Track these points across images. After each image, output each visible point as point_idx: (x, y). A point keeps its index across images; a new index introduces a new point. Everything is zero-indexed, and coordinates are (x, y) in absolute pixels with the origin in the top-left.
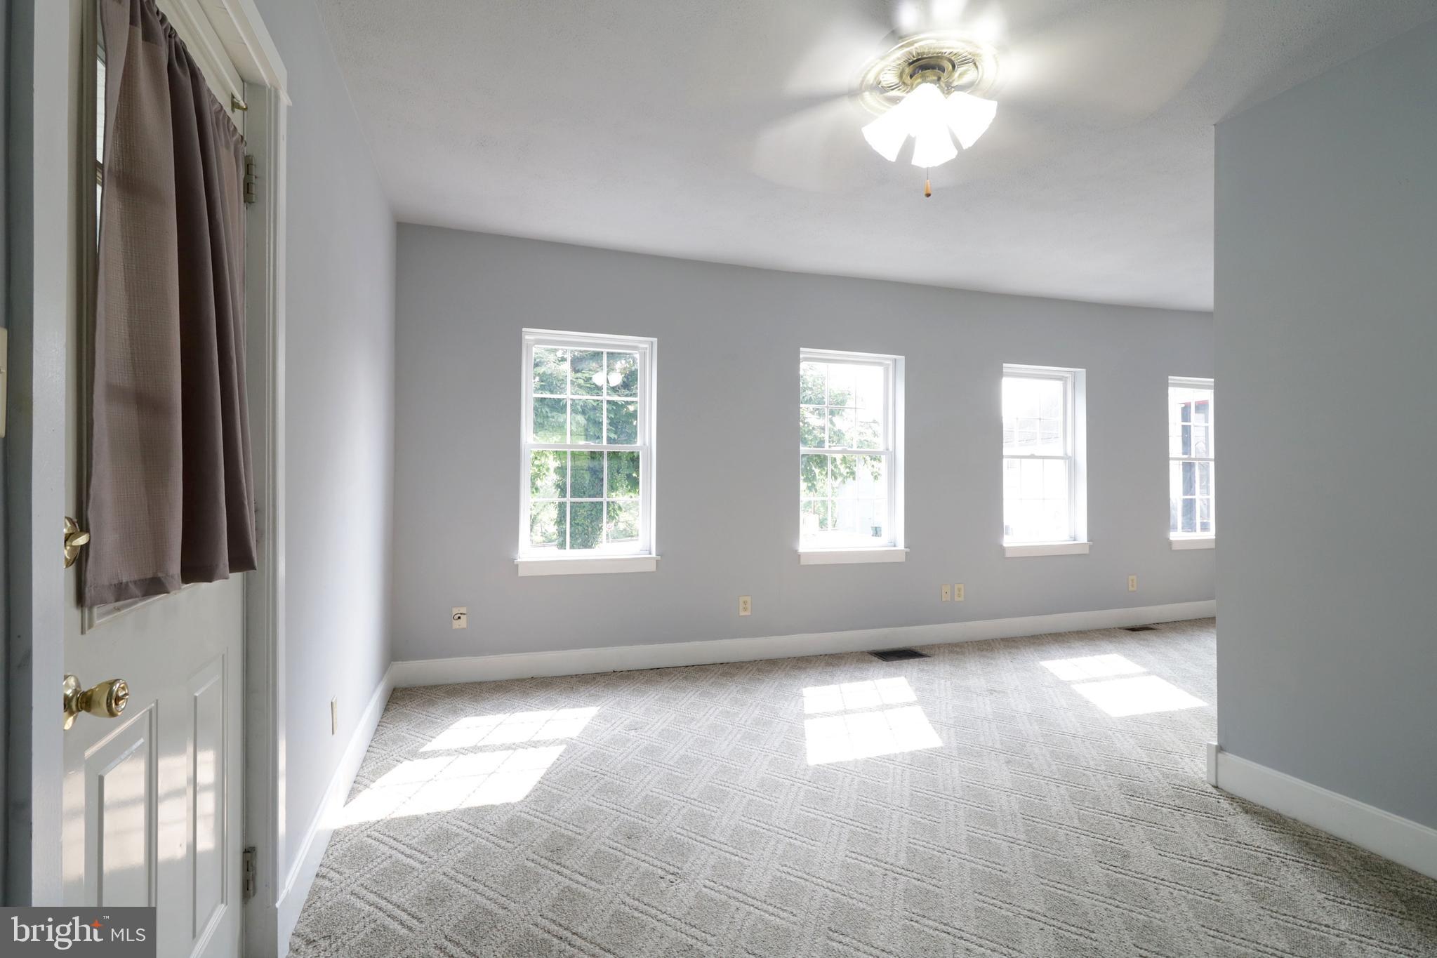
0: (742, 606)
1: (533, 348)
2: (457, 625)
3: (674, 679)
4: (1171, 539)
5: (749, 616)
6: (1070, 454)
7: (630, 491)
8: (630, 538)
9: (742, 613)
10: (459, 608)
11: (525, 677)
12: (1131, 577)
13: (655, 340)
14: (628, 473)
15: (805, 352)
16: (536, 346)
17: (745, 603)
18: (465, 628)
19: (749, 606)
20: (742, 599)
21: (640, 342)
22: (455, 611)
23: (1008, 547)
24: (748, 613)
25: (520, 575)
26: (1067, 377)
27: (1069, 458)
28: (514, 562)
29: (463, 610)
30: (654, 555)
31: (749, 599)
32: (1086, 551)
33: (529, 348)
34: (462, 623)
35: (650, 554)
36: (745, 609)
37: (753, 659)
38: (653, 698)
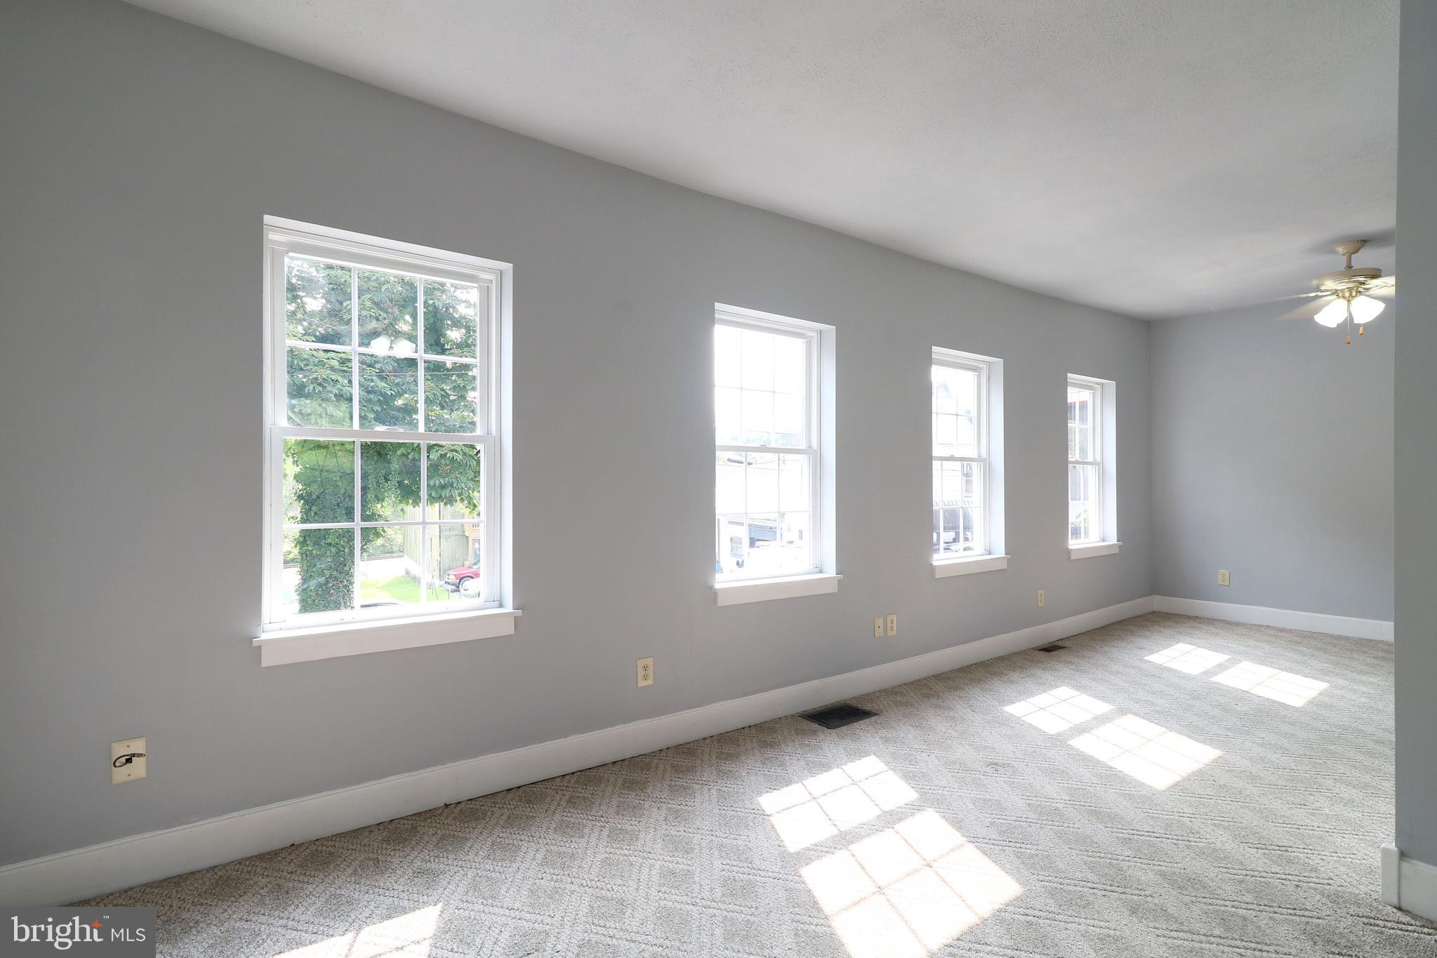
0: (641, 673)
1: (286, 260)
2: (121, 774)
3: (553, 808)
4: (1070, 547)
5: (651, 685)
6: (984, 454)
7: (401, 502)
8: (389, 555)
9: (642, 683)
10: (128, 743)
11: (277, 845)
12: (1040, 592)
13: (507, 267)
14: (399, 479)
15: (722, 309)
16: (290, 254)
17: (645, 668)
18: (144, 778)
19: (650, 672)
20: (641, 663)
21: (483, 269)
22: (120, 750)
23: (939, 566)
24: (650, 682)
25: (265, 663)
26: (981, 369)
27: (984, 460)
28: (251, 642)
29: (138, 746)
30: (509, 608)
31: (649, 661)
32: (1005, 566)
33: (278, 258)
34: (138, 768)
35: (501, 606)
36: (646, 677)
37: (656, 748)
38: (534, 859)
